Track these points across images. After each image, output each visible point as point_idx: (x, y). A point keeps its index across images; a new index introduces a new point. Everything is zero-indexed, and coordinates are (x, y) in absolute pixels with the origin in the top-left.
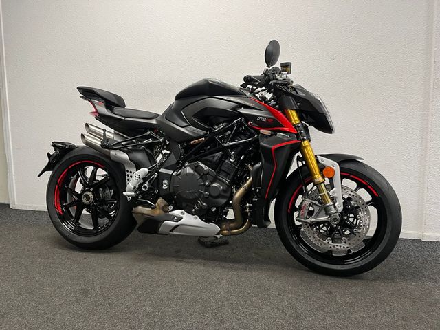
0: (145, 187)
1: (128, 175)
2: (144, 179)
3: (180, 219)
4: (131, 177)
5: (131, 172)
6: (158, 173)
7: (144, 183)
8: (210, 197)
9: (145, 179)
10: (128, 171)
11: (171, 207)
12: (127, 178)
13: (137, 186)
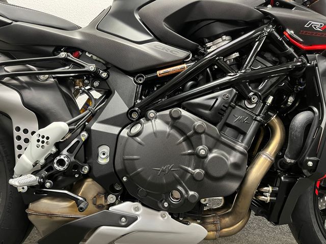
0: (61, 163)
1: (19, 138)
2: (57, 145)
3: (131, 220)
4: (27, 141)
5: (26, 131)
6: (89, 131)
7: (58, 153)
8: (206, 180)
9: (59, 146)
10: (18, 129)
11: (112, 198)
12: (17, 143)
13: (42, 161)
